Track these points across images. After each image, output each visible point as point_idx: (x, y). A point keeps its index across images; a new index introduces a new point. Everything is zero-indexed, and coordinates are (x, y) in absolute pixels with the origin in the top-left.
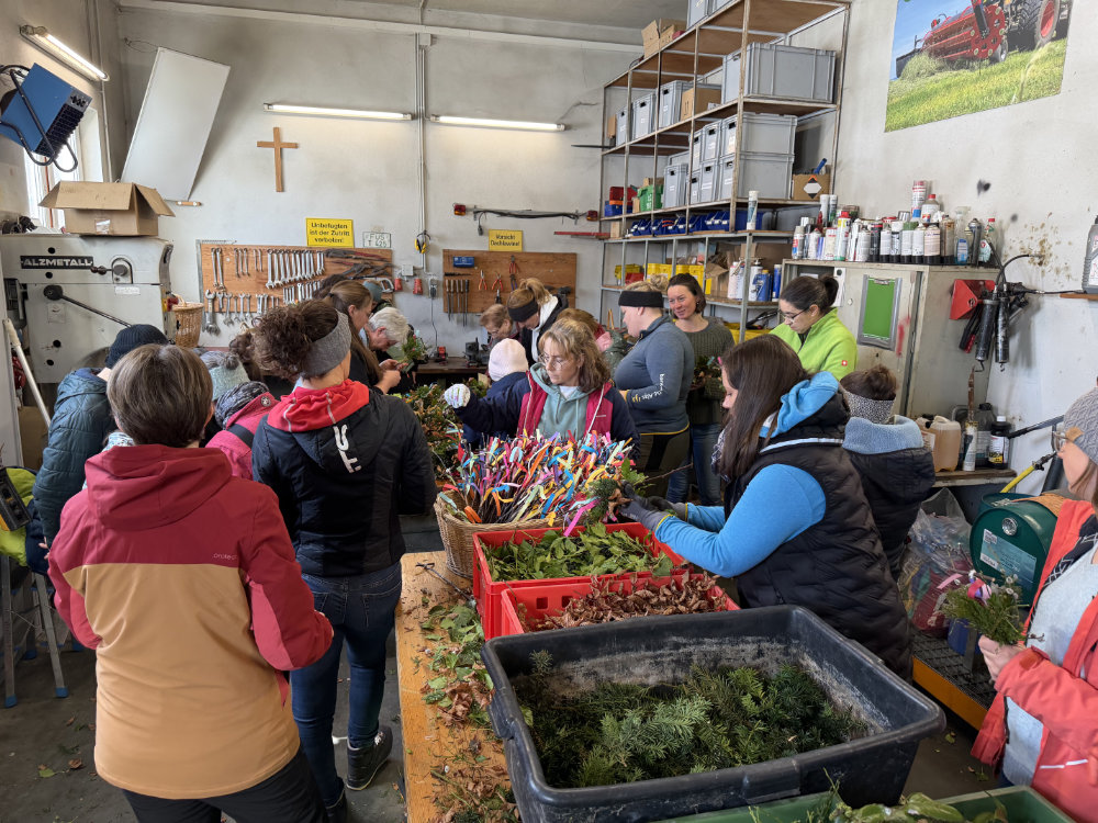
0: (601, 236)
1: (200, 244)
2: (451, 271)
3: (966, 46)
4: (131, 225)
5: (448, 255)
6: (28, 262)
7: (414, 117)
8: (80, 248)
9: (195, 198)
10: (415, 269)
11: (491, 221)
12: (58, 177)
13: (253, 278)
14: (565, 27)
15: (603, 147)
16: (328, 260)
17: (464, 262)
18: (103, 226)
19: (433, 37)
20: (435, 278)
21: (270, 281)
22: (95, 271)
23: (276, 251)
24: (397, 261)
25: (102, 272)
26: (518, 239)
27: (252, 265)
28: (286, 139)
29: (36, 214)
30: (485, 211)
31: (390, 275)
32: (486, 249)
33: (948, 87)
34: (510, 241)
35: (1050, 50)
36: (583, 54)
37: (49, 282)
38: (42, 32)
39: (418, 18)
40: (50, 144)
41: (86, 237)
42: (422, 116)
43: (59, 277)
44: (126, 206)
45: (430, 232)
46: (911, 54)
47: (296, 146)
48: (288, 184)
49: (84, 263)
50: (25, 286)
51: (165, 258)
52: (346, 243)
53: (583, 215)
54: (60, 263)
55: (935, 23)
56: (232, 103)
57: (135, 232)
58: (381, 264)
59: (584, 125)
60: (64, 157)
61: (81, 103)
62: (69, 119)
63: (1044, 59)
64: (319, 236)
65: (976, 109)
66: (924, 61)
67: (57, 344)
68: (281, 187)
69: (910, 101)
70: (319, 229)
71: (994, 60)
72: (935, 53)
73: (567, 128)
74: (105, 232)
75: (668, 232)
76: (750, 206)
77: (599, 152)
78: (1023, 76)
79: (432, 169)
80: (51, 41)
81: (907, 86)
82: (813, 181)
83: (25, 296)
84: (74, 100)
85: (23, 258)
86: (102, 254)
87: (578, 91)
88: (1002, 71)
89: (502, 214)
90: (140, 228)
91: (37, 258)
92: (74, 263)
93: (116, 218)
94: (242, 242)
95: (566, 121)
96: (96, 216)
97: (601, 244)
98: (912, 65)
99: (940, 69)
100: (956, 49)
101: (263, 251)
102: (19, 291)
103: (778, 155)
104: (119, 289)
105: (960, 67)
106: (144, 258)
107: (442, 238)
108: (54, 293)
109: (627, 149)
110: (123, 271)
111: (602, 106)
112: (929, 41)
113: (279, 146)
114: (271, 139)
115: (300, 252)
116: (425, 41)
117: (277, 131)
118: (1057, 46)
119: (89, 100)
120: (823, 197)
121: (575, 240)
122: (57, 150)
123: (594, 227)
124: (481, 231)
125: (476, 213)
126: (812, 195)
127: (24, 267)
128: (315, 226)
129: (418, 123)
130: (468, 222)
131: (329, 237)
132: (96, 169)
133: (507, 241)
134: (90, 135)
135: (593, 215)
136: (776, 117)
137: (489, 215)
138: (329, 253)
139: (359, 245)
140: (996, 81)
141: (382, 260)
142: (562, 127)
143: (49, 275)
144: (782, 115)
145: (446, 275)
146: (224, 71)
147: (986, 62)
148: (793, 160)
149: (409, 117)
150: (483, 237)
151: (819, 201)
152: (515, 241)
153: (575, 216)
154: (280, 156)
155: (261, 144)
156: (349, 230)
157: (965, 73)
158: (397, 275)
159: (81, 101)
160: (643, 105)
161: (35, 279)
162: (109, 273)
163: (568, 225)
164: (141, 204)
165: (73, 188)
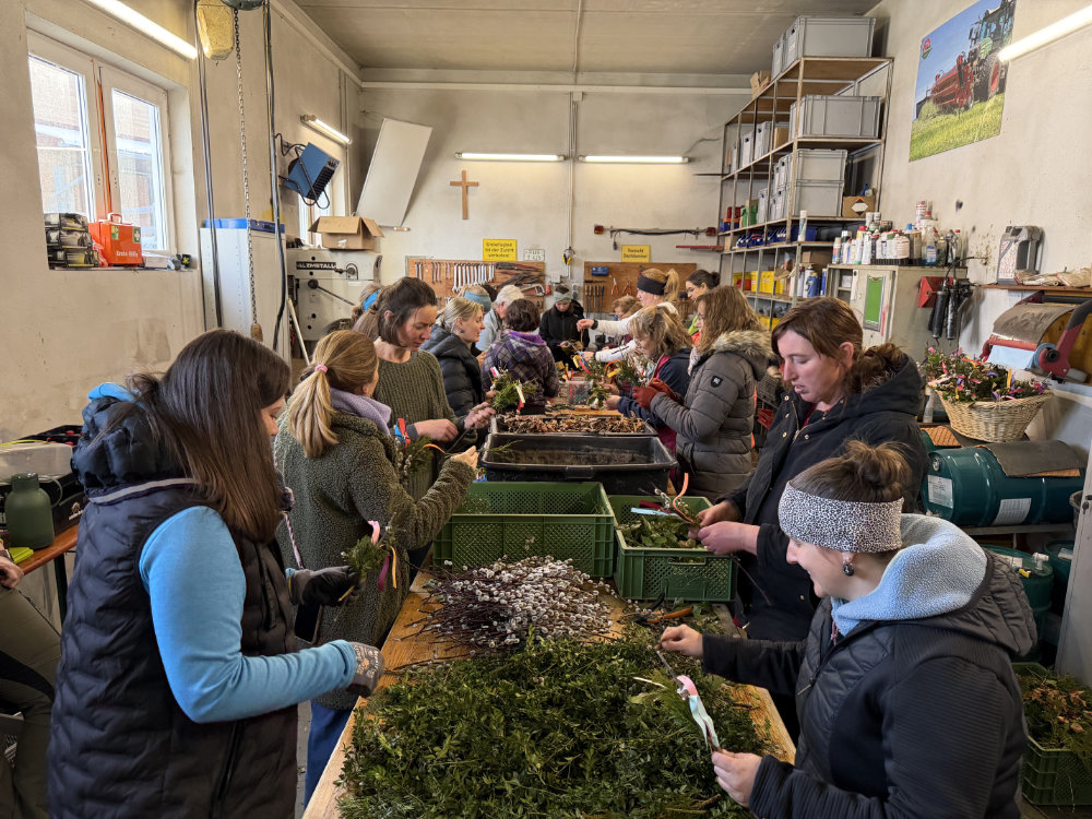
0: (718, 249)
1: (408, 259)
2: (590, 278)
3: (952, 96)
4: (358, 243)
5: (588, 266)
6: (301, 265)
7: (566, 158)
8: (328, 256)
9: (405, 226)
10: (561, 277)
11: (624, 238)
12: (318, 213)
13: (444, 284)
14: (692, 78)
15: (723, 175)
16: (498, 270)
17: (600, 271)
18: (342, 243)
19: (583, 94)
20: (577, 285)
21: (455, 287)
22: (336, 271)
23: (461, 264)
24: (548, 271)
25: (341, 272)
26: (646, 252)
27: (443, 275)
28: (470, 179)
29: (304, 236)
30: (620, 230)
31: (542, 282)
32: (619, 261)
33: (942, 127)
34: (640, 254)
35: (996, 101)
36: (707, 98)
37: (311, 277)
38: (313, 119)
39: (572, 80)
40: (314, 192)
41: (332, 250)
42: (572, 157)
43: (317, 274)
44: (355, 231)
45: (575, 248)
46: (924, 101)
47: (477, 184)
48: (471, 214)
49: (330, 266)
50: (298, 280)
51: (377, 264)
52: (511, 258)
53: (703, 231)
54: (318, 266)
55: (938, 77)
56: (433, 154)
57: (360, 247)
58: (536, 274)
59: (707, 157)
60: (322, 199)
61: (333, 165)
62: (327, 175)
63: (992, 108)
64: (491, 252)
65: (957, 146)
66: (930, 107)
67: (314, 316)
68: (466, 216)
69: (923, 138)
70: (491, 248)
71: (967, 108)
72: (937, 100)
73: (691, 160)
74: (343, 247)
75: (758, 244)
76: (801, 223)
77: (719, 179)
78: (983, 119)
79: (579, 198)
80: (319, 124)
81: (923, 126)
82: (860, 201)
83: (298, 286)
84: (330, 164)
85: (298, 263)
86: (341, 261)
87: (701, 130)
88: (971, 116)
89: (633, 232)
90: (364, 245)
91: (305, 263)
92: (325, 266)
93: (351, 239)
94: (437, 257)
95: (690, 155)
96: (339, 238)
97: (719, 255)
98: (924, 110)
99: (939, 113)
100: (947, 98)
101: (451, 264)
102: (295, 283)
103: (830, 182)
104: (350, 283)
105: (949, 113)
106: (364, 263)
107: (584, 253)
108: (314, 284)
109: (736, 176)
110: (352, 271)
111: (722, 140)
112: (934, 91)
113: (465, 186)
114: (459, 179)
115: (477, 265)
116: (578, 97)
117: (464, 173)
118: (999, 98)
119: (338, 162)
120: (868, 214)
121: (695, 252)
122: (318, 195)
123: (712, 241)
124: (615, 246)
125: (612, 232)
126: (860, 213)
127: (298, 268)
128: (490, 246)
129: (569, 163)
130: (606, 239)
131: (499, 253)
132: (341, 207)
133: (637, 254)
134: (339, 185)
135: (711, 232)
136: (828, 152)
137: (622, 233)
138: (499, 266)
139: (520, 259)
140: (967, 125)
141: (537, 270)
142: (686, 160)
143: (311, 274)
144: (833, 149)
145: (586, 282)
146: (427, 132)
147: (963, 109)
148: (843, 185)
149: (562, 158)
150: (617, 252)
151: (864, 217)
152: (644, 254)
153: (696, 233)
154: (466, 192)
155: (453, 184)
156: (514, 247)
157: (952, 116)
158: (547, 281)
159: (333, 163)
160: (747, 140)
161: (304, 276)
162: (344, 273)
163: (690, 240)
164: (364, 230)
165: (327, 220)
